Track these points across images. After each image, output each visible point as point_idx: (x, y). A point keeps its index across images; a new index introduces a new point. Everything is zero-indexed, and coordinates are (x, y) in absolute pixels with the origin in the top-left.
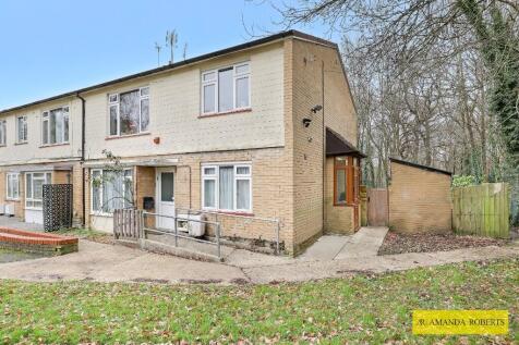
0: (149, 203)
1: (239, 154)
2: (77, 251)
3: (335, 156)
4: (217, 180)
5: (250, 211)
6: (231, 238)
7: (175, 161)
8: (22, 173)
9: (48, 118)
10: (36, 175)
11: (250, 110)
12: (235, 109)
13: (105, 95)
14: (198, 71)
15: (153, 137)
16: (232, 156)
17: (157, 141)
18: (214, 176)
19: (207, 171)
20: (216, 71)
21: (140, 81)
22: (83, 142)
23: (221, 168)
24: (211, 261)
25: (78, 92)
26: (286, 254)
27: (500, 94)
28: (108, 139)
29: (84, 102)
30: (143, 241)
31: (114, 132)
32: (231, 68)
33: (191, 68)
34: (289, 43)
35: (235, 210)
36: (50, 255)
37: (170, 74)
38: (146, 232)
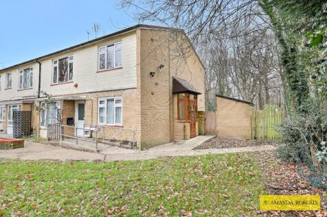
0: (70, 121)
1: (116, 92)
2: (23, 147)
3: (178, 93)
4: (106, 107)
5: (121, 124)
6: (111, 141)
7: (84, 97)
8: (7, 105)
9: (23, 74)
10: (13, 106)
11: (121, 68)
12: (115, 67)
13: (51, 60)
14: (96, 47)
15: (75, 83)
16: (113, 93)
17: (76, 86)
18: (104, 105)
19: (101, 102)
20: (106, 47)
21: (68, 52)
22: (39, 87)
23: (108, 100)
24: (92, 152)
25: (37, 59)
26: (137, 148)
27: (284, 56)
28: (52, 85)
29: (40, 64)
30: (61, 142)
31: (55, 81)
32: (113, 45)
33: (93, 45)
34: (139, 31)
35: (115, 124)
36: (7, 149)
37: (83, 48)
38: (63, 137)
